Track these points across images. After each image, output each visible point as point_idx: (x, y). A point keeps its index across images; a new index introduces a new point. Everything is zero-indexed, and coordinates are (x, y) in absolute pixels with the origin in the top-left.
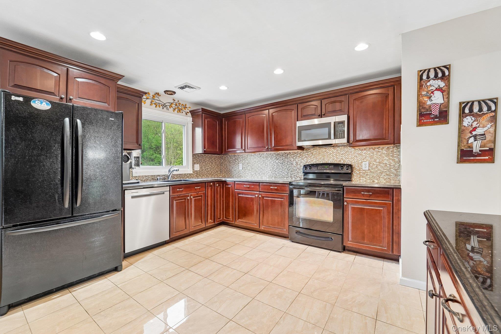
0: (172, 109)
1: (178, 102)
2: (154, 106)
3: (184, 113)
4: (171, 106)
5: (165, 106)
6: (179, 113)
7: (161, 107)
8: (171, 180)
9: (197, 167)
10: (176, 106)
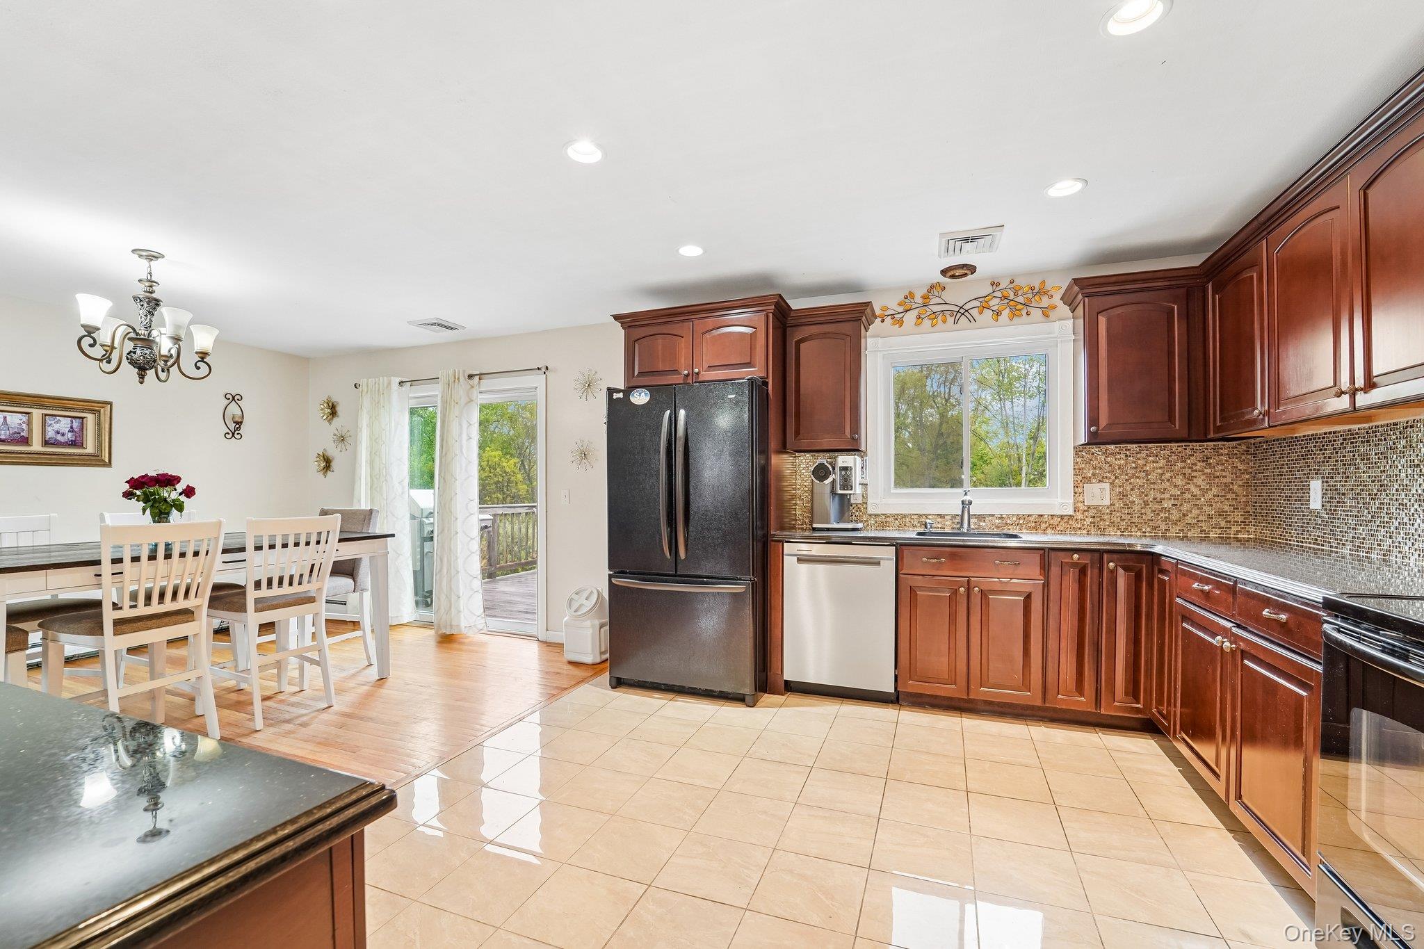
0: (988, 313)
1: (1012, 286)
2: (927, 323)
3: (1037, 314)
4: (983, 307)
5: (963, 314)
6: (1016, 320)
7: (950, 320)
8: (968, 530)
9: (1099, 494)
10: (1002, 302)
